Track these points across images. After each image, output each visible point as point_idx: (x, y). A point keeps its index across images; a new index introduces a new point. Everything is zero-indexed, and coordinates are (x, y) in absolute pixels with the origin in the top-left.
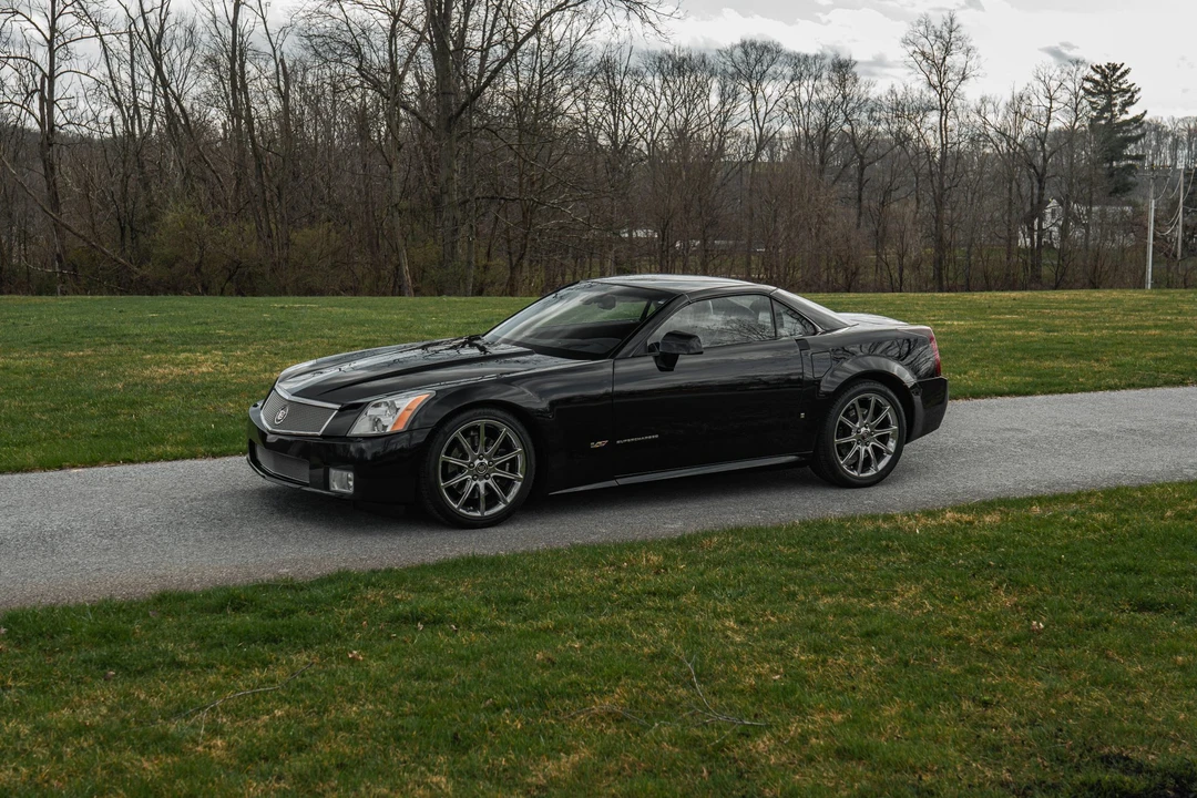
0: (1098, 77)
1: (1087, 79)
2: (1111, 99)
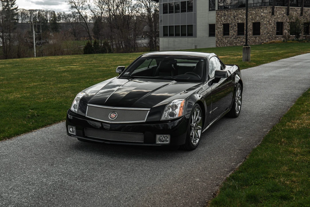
2: (8, 3)
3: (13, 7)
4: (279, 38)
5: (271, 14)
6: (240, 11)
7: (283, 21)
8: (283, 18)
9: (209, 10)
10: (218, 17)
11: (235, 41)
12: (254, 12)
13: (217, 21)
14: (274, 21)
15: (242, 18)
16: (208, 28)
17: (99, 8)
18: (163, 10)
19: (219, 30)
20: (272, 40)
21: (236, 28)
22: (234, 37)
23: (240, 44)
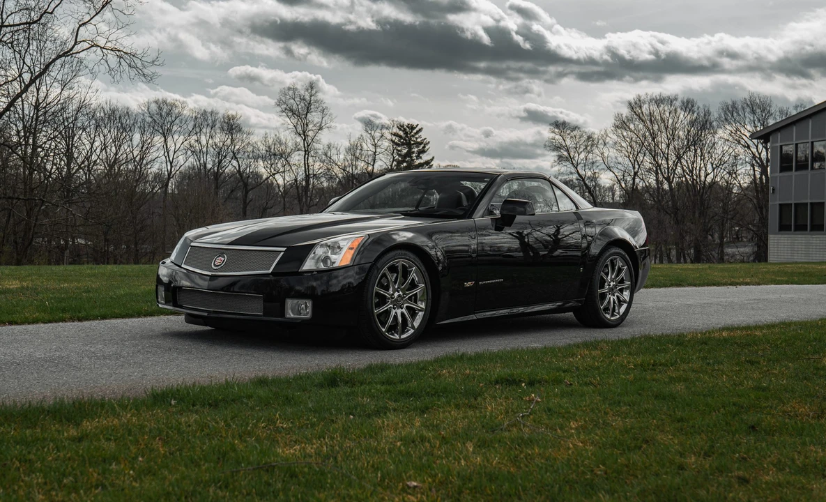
0: (401, 133)
1: (395, 134)
2: (410, 149)
3: (421, 158)
17: (627, 161)
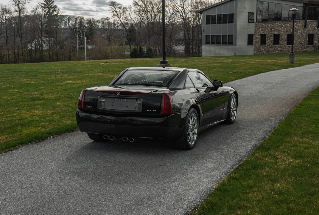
0: (45, 3)
1: (43, 4)
2: (49, 9)
3: (53, 13)
4: (310, 47)
5: (303, 27)
6: (276, 24)
7: (314, 33)
8: (314, 30)
9: (249, 22)
10: (256, 28)
11: (271, 50)
12: (289, 25)
13: (255, 32)
14: (306, 33)
15: (278, 29)
16: (247, 38)
17: (138, 17)
18: (206, 21)
19: (257, 40)
20: (303, 49)
21: (272, 38)
22: (270, 46)
23: (276, 52)
